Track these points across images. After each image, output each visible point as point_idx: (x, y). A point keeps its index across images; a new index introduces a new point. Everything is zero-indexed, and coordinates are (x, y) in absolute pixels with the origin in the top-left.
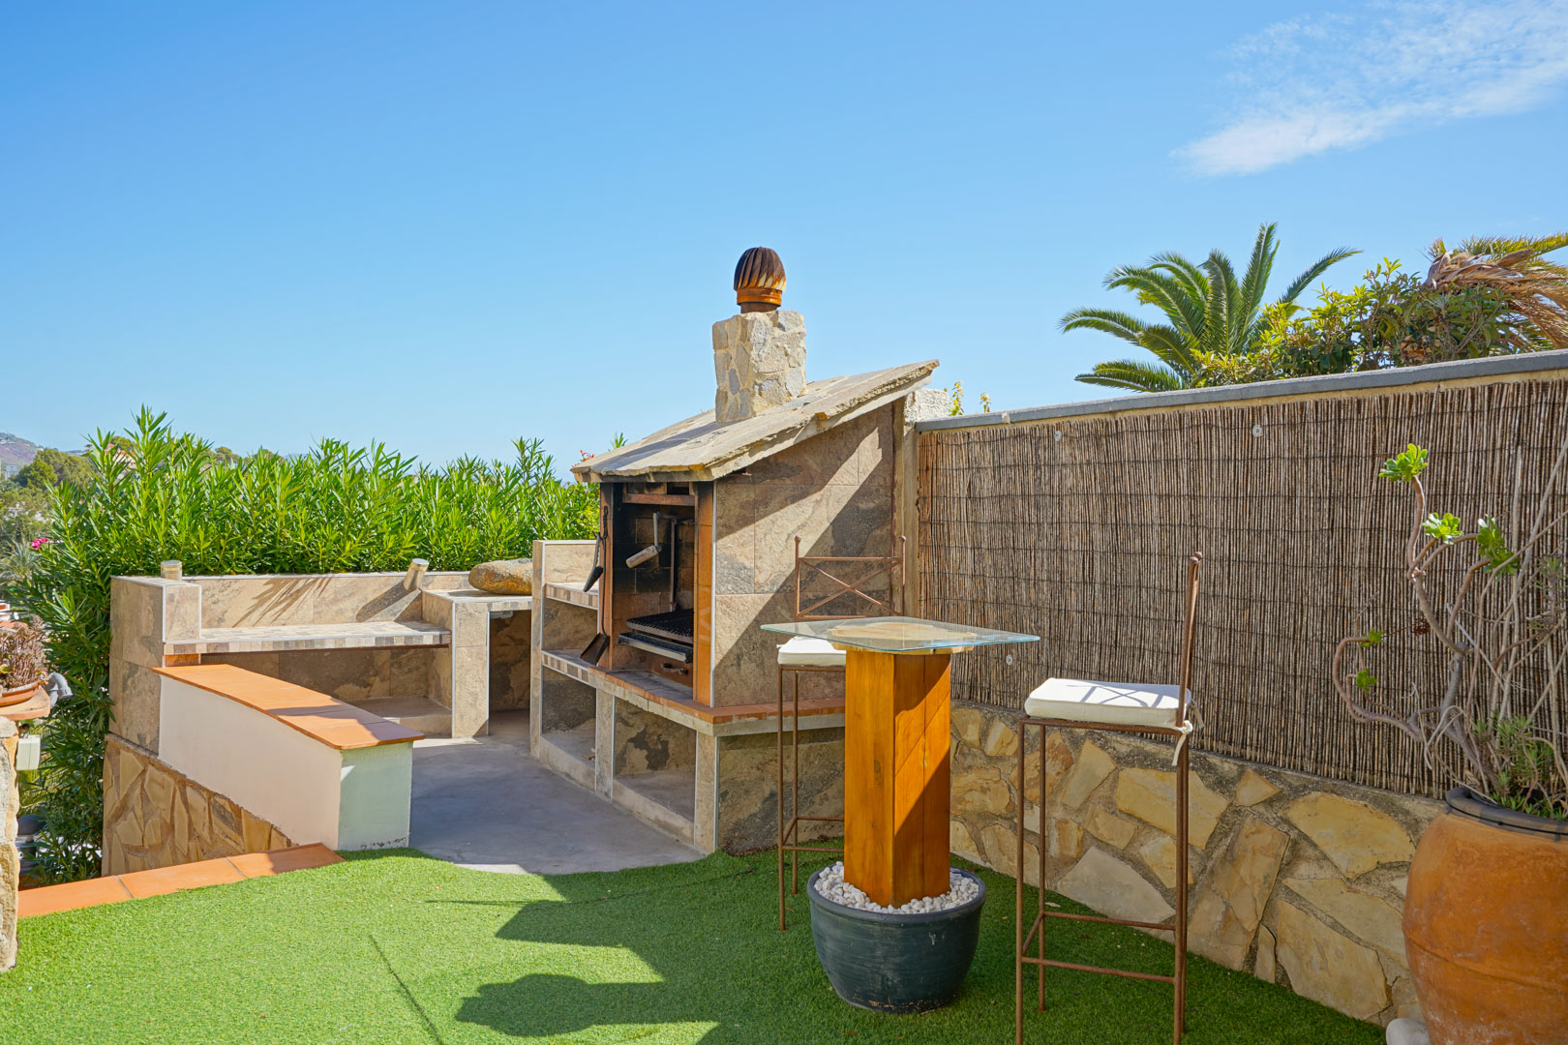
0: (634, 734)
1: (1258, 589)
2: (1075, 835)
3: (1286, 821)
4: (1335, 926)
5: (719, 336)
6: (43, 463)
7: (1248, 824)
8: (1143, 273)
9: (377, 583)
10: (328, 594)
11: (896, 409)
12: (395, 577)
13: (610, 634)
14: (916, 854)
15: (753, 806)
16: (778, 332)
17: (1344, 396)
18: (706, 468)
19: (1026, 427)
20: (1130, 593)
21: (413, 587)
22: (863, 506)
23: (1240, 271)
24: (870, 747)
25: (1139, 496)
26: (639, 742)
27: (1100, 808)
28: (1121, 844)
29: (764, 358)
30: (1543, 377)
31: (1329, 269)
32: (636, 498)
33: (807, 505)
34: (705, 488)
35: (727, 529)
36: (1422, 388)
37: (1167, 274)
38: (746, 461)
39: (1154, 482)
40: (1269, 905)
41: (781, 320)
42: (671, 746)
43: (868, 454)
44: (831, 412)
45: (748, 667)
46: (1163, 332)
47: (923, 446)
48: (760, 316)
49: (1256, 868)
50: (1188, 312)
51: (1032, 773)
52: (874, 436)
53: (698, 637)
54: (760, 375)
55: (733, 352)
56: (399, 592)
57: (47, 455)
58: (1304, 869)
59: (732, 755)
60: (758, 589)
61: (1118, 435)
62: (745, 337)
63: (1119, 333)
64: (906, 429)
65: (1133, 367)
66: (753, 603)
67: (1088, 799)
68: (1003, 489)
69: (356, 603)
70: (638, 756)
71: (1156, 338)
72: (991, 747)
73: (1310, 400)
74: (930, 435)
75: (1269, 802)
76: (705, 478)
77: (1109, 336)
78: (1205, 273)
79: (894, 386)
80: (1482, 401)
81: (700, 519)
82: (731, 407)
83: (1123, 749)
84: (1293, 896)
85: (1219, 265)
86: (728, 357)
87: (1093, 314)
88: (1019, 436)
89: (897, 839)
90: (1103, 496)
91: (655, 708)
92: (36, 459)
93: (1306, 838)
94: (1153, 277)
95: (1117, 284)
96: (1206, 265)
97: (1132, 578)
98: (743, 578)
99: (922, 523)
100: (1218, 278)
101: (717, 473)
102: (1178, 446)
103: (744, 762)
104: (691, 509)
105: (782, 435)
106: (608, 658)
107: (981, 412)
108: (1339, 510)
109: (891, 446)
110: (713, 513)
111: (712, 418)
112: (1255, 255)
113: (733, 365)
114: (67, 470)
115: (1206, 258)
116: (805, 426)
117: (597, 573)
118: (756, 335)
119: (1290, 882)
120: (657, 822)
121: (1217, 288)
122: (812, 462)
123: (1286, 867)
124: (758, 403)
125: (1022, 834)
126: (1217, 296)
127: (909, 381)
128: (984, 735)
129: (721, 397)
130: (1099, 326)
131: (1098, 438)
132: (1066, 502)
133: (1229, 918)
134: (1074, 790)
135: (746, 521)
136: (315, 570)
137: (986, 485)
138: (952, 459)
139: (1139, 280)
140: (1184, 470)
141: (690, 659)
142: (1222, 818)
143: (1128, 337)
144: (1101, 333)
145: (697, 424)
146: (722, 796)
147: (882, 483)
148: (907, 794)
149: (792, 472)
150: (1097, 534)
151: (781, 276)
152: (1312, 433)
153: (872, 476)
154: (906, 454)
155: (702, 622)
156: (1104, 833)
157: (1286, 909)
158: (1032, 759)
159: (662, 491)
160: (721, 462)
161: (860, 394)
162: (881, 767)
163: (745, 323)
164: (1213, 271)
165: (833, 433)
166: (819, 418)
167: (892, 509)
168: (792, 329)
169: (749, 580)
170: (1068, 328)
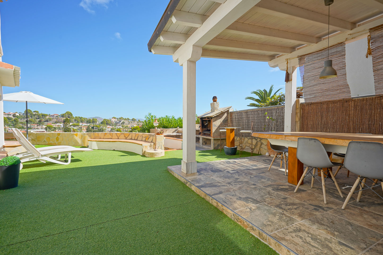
0: (204, 141)
1: (259, 124)
2: (245, 146)
3: (261, 142)
4: (265, 149)
5: (211, 104)
6: (104, 121)
7: (258, 142)
8: (256, 92)
9: (174, 129)
10: (170, 130)
11: (228, 110)
12: (176, 129)
13: (201, 132)
14: (232, 144)
15: (216, 146)
16: (217, 104)
17: (265, 109)
18: (212, 116)
19: (240, 112)
20: (249, 125)
21: (177, 130)
22: (225, 119)
23: (268, 91)
24: (228, 136)
25: (250, 117)
26: (204, 142)
27: (247, 143)
28: (248, 146)
29: (216, 106)
30: (278, 107)
31: (279, 91)
32: (204, 119)
33: (220, 119)
34: (212, 118)
35: (214, 122)
36: (270, 108)
37: (259, 92)
38: (216, 115)
39: (251, 116)
40: (260, 148)
41: (217, 103)
42: (207, 142)
43: (226, 115)
44: (223, 111)
45: (216, 133)
46: (258, 99)
47: (231, 114)
48: (215, 102)
49: (259, 146)
50: (261, 97)
51: (241, 141)
52: (226, 113)
53: (211, 131)
54: (215, 108)
55: (213, 106)
56: (176, 130)
57: (105, 120)
58: (262, 145)
59: (215, 141)
60: (216, 127)
61: (248, 112)
62: (214, 104)
63: (252, 100)
64: (229, 112)
65: (254, 104)
66: (216, 128)
67: (246, 143)
68: (238, 117)
69: (172, 131)
70: (204, 143)
71: (257, 100)
72: (237, 140)
73: (262, 109)
74: (231, 113)
75: (260, 140)
76: (212, 117)
77: (251, 100)
78: (263, 92)
79: (228, 108)
80: (274, 109)
81: (211, 121)
82: (213, 111)
83: (249, 138)
84: (262, 147)
85: (265, 91)
86: (212, 106)
87: (249, 97)
88: (240, 113)
89: (231, 142)
90: (247, 117)
91: (207, 138)
92: (103, 120)
93: (262, 143)
94: (257, 92)
95: (252, 93)
96: (263, 91)
97: (249, 124)
98: (215, 126)
99: (231, 121)
100: (265, 92)
101: (213, 117)
102: (253, 113)
103: (216, 142)
104: (210, 120)
105: (218, 113)
106: (201, 134)
107: (236, 111)
108: (265, 118)
109: (228, 114)
110: (212, 120)
111: (210, 112)
112: (270, 89)
113: (213, 107)
114: (107, 122)
115: (263, 90)
116: (221, 112)
117: (200, 126)
118: (215, 104)
119: (261, 146)
120: (207, 148)
121: (265, 94)
122: (221, 115)
123: (261, 145)
124: (215, 110)
125: (240, 146)
126: (265, 95)
127: (229, 108)
128: (237, 139)
129: (211, 110)
130: (250, 99)
131: (246, 113)
132: (244, 118)
133: (257, 150)
134: (245, 142)
135: (215, 121)
136: (168, 128)
137: (237, 117)
138: (234, 115)
139: (255, 93)
140: (253, 115)
141: (210, 133)
142: (256, 142)
143: (254, 100)
144: (250, 100)
145: (209, 112)
146: (214, 145)
147: (227, 117)
148: (231, 139)
149: (219, 116)
150: (246, 121)
151: (217, 99)
152: (263, 112)
153: (226, 117)
154: (229, 115)
155: (212, 130)
156: (247, 145)
157: (261, 148)
158: (241, 140)
159: (207, 118)
160: (213, 116)
161: (225, 109)
162: (229, 137)
163: (214, 103)
164: (264, 92)
165: (223, 113)
166: (222, 112)
167: (228, 120)
168: (218, 104)
169: (216, 126)
170: (246, 99)
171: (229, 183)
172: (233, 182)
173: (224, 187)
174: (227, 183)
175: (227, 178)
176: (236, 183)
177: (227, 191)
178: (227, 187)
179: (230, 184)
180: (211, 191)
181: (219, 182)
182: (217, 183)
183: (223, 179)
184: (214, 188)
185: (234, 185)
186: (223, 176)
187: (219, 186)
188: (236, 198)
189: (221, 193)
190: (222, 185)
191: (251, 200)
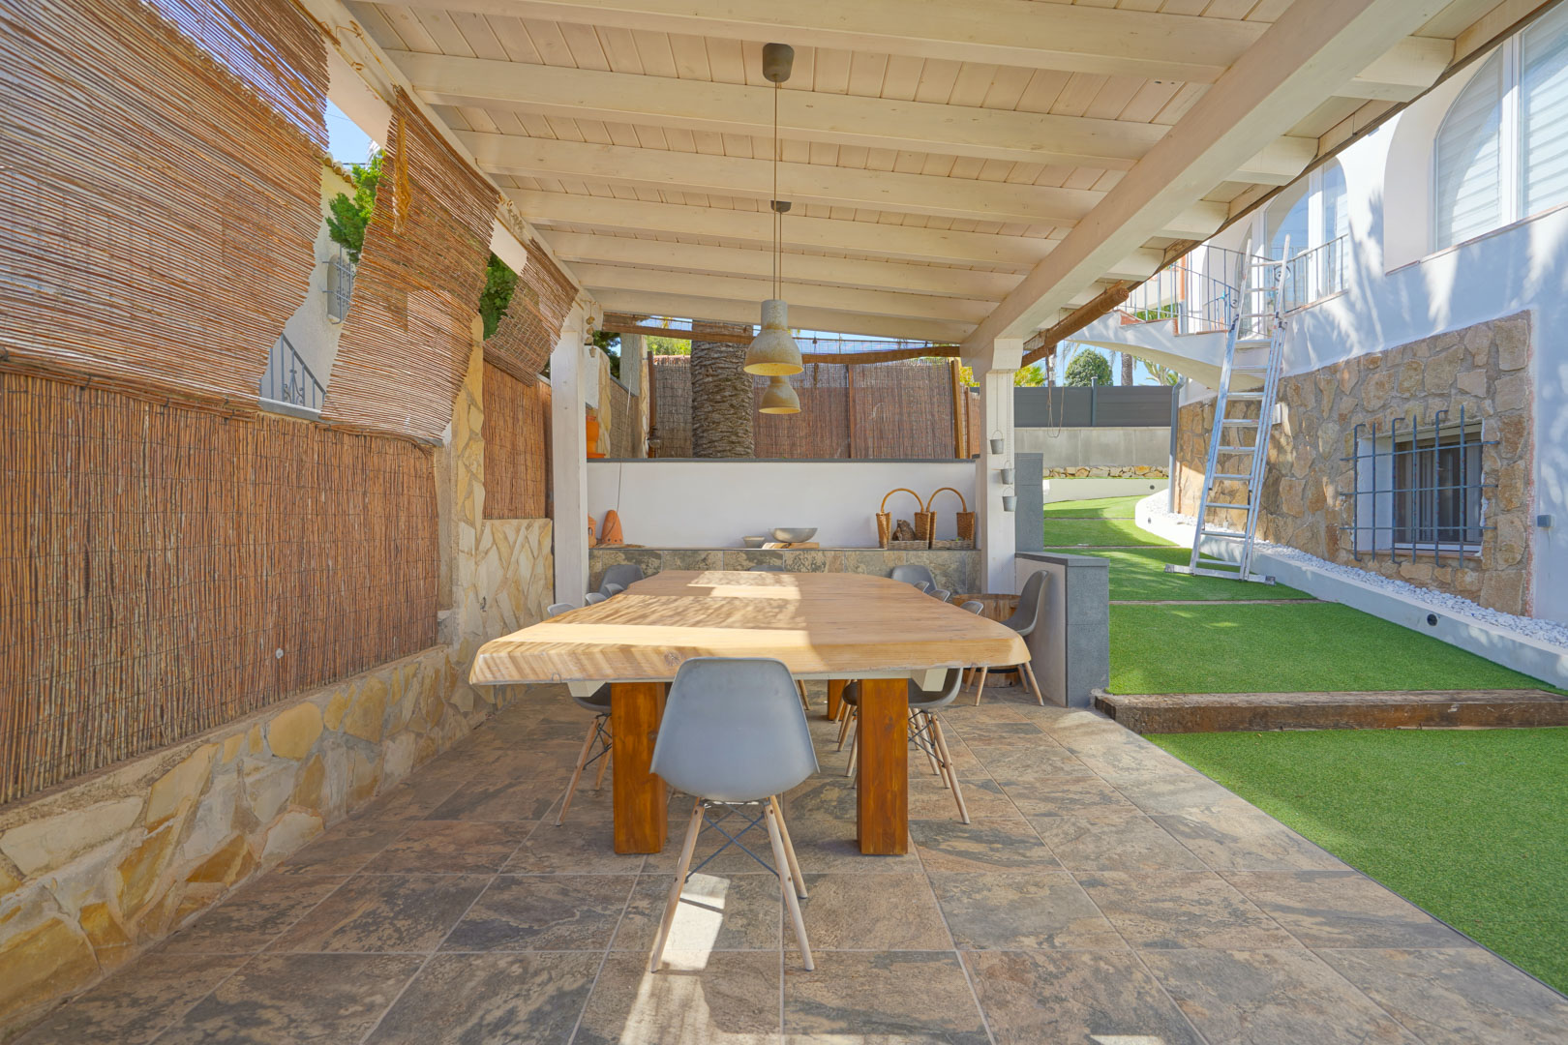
171: (1240, 918)
172: (1209, 924)
173: (1281, 900)
174: (1257, 921)
175: (1236, 962)
176: (1196, 910)
177: (1271, 878)
178: (1261, 895)
179: (1235, 913)
180: (1358, 890)
181: (1311, 941)
182: (1324, 935)
183: (1271, 960)
184: (1342, 906)
185: (1215, 899)
186: (1261, 1001)
187: (1310, 913)
188: (1239, 845)
189: (1306, 876)
190: (1291, 917)
191: (1182, 828)
